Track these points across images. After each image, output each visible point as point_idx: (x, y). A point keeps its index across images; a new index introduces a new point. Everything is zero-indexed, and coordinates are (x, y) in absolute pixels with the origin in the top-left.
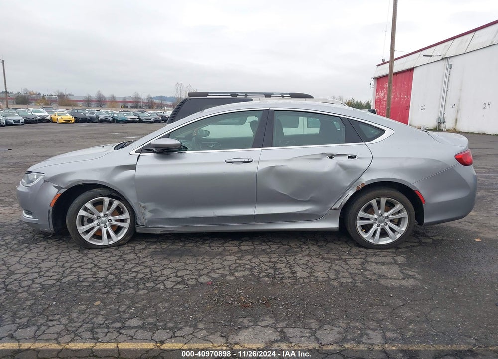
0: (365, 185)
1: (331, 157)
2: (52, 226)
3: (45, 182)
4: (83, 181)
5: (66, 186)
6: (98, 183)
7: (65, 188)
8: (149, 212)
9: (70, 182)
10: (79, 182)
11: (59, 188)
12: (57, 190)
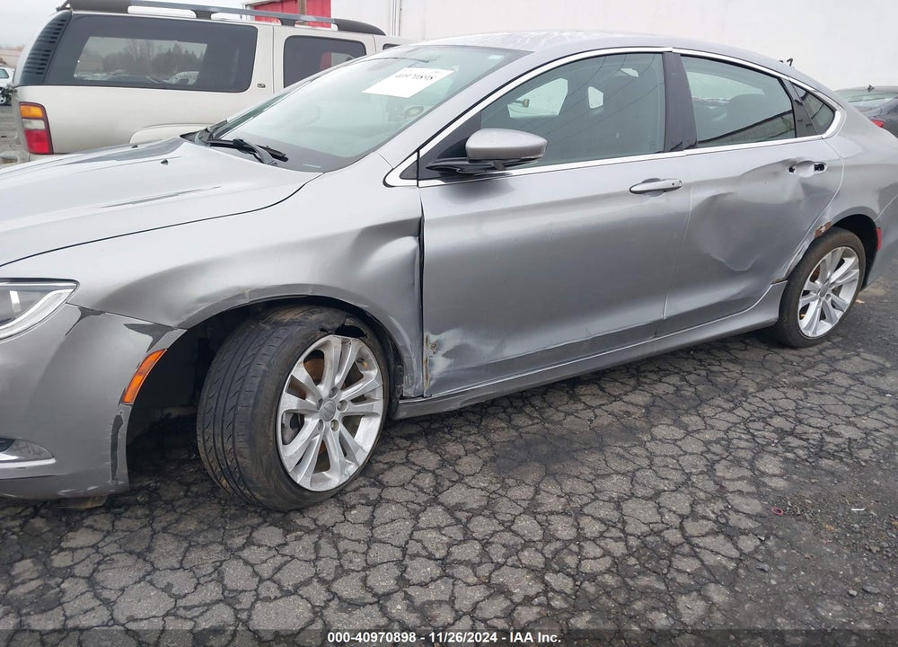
0: (832, 224)
1: (791, 170)
2: (123, 469)
3: (85, 312)
4: (258, 291)
5: (185, 318)
6: (309, 293)
7: (180, 326)
8: (444, 355)
9: (202, 300)
10: (241, 295)
11: (156, 331)
12: (148, 339)
